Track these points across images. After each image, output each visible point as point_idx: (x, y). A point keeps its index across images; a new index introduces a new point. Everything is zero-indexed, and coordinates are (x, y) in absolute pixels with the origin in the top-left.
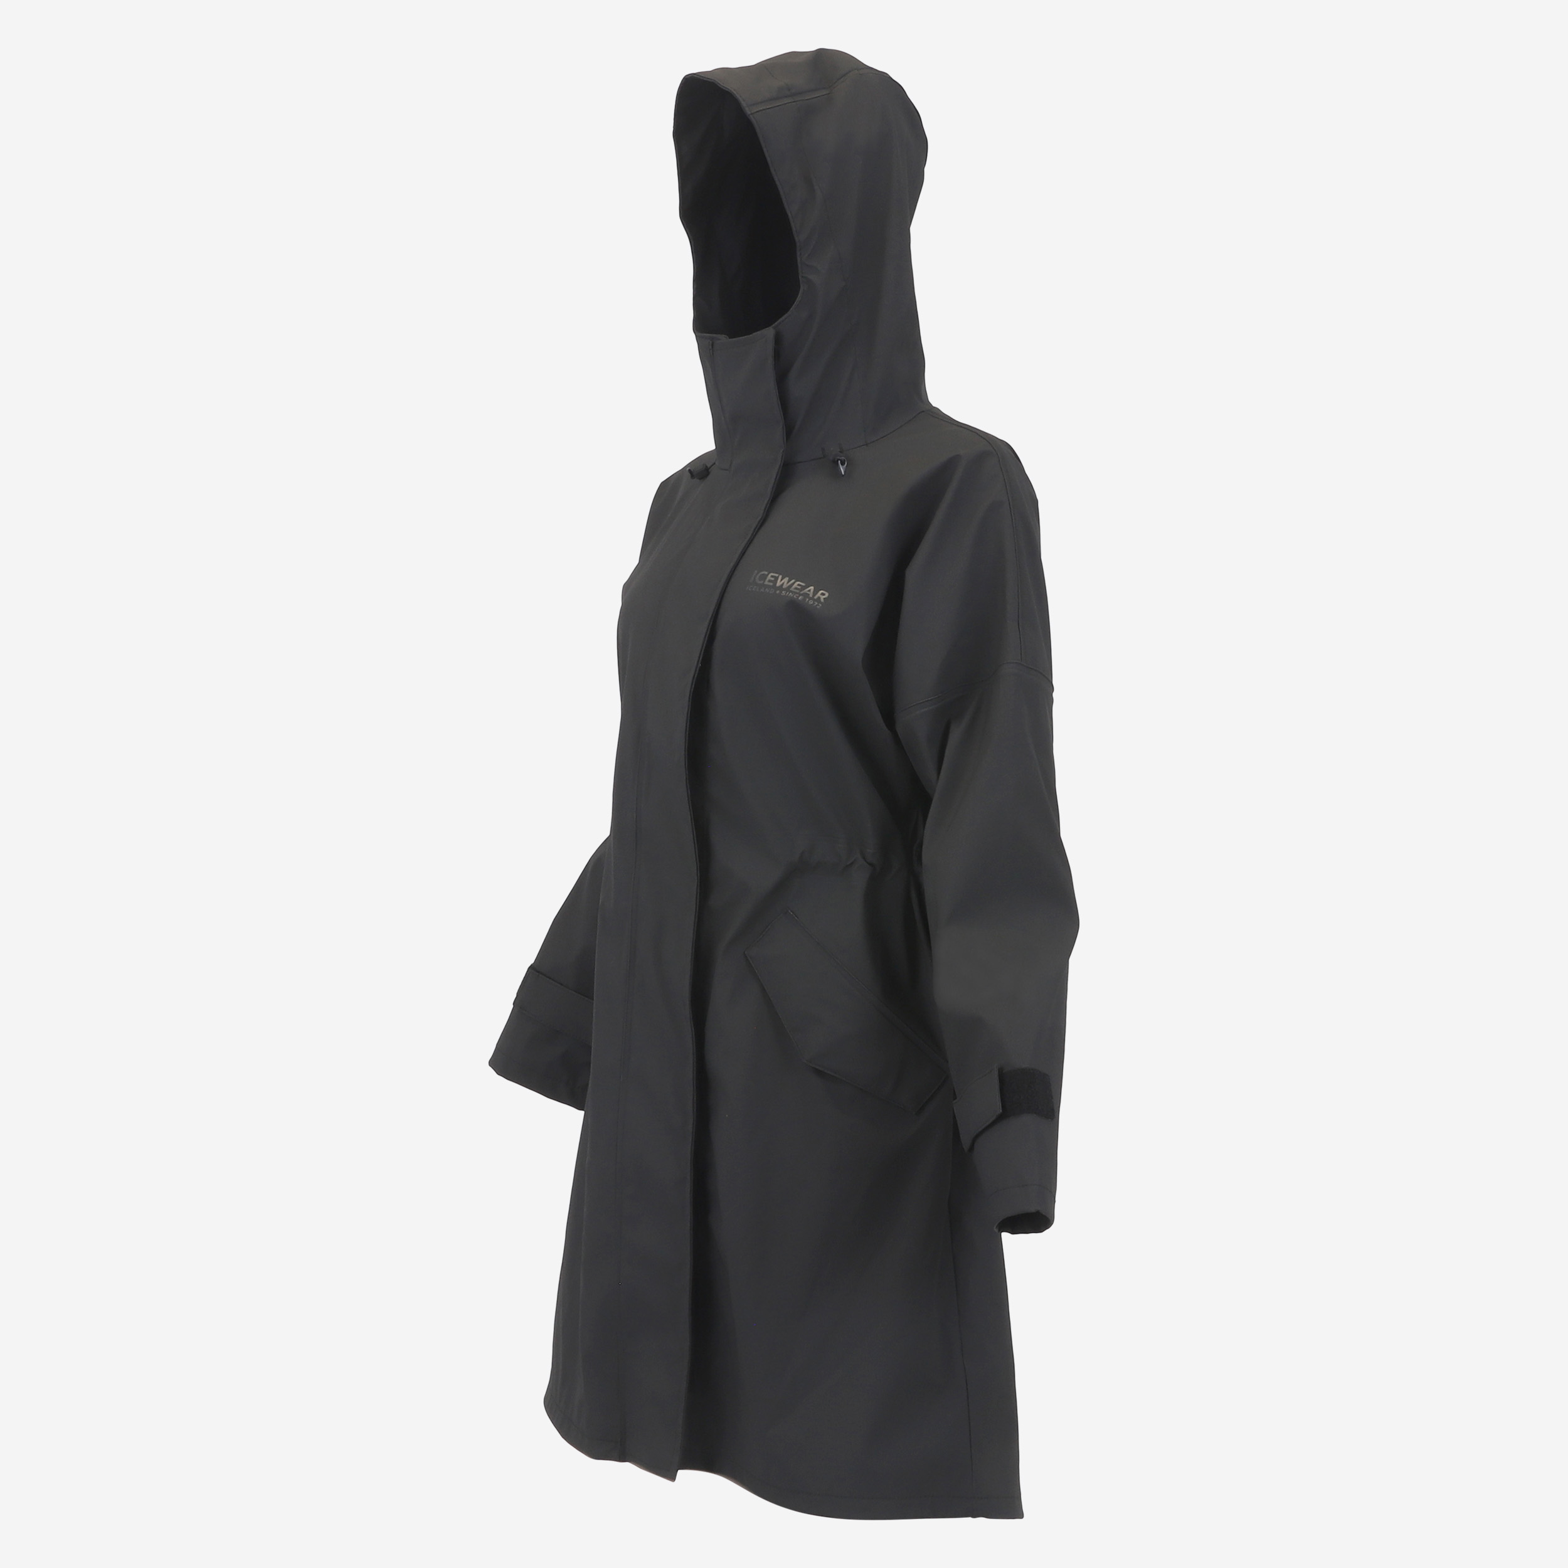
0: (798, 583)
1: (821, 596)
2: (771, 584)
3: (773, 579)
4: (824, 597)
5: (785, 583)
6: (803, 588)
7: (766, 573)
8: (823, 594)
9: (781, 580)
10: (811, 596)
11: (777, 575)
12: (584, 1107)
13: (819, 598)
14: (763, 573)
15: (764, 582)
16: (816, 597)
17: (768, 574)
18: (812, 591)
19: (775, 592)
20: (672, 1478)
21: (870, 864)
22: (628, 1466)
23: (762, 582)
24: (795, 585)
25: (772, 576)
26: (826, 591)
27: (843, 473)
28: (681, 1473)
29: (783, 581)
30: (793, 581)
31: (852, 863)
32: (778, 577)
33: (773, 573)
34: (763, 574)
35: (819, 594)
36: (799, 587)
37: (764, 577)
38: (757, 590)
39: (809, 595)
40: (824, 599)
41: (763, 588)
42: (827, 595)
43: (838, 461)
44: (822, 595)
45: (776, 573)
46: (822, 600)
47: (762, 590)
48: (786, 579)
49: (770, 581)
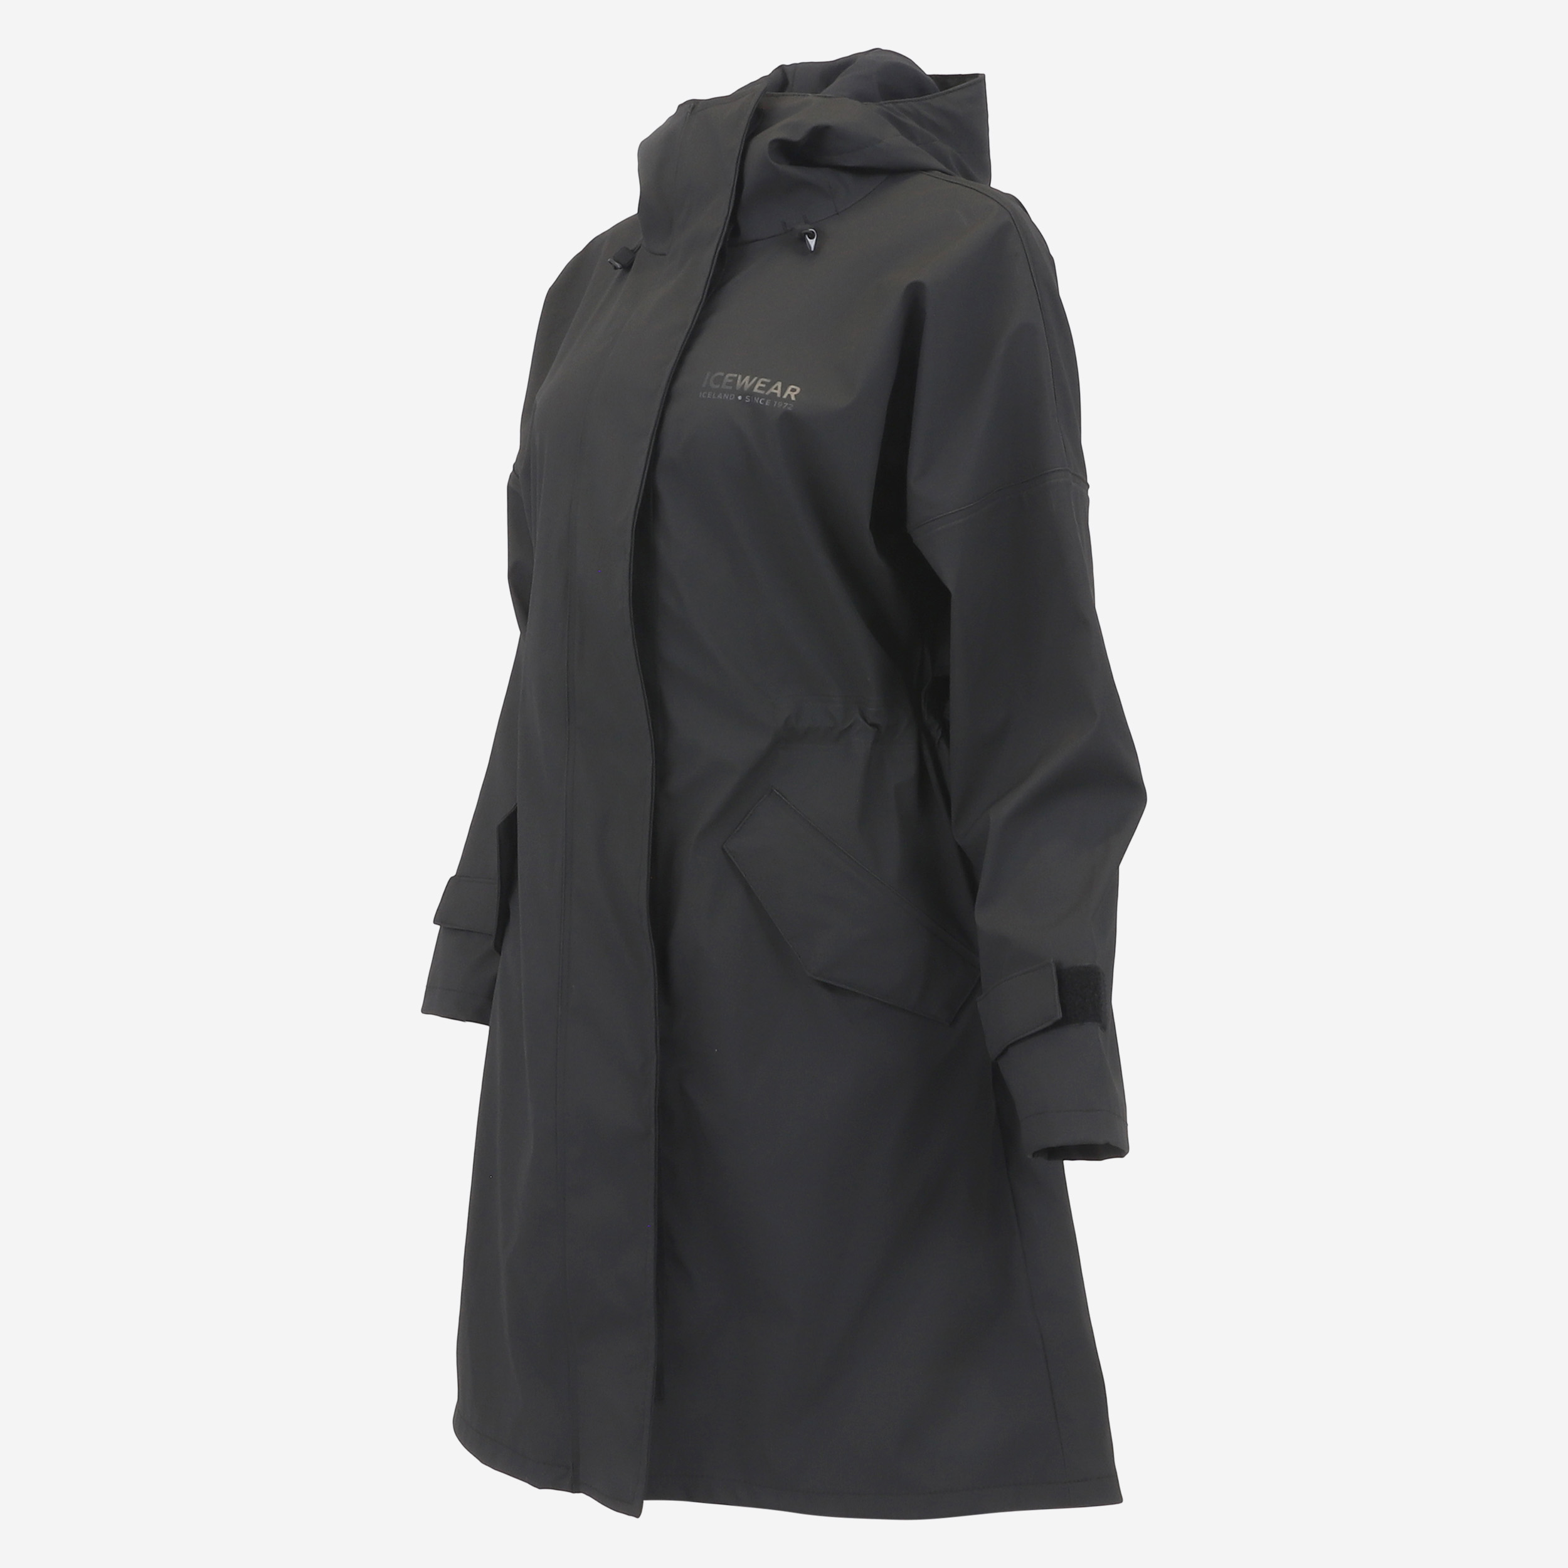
0: (762, 379)
1: (791, 393)
2: (731, 388)
3: (730, 381)
4: (795, 393)
5: (747, 382)
6: (769, 386)
7: (722, 374)
8: (793, 390)
9: (742, 380)
10: (779, 395)
11: (736, 375)
12: (489, 1021)
13: (789, 395)
14: (716, 375)
15: (721, 385)
16: (785, 396)
17: (725, 375)
18: (779, 388)
19: (736, 397)
20: (636, 1512)
21: (872, 725)
22: (581, 1497)
23: (718, 386)
24: (759, 384)
25: (730, 378)
26: (798, 386)
27: (812, 249)
28: (648, 1505)
29: (744, 381)
30: (756, 378)
31: (850, 726)
32: (737, 377)
33: (731, 373)
34: (719, 376)
35: (788, 392)
36: (764, 386)
37: (719, 380)
38: (714, 397)
39: (776, 394)
40: (795, 395)
41: (721, 394)
42: (798, 390)
43: (805, 236)
44: (793, 392)
45: (734, 373)
46: (793, 398)
47: (720, 396)
48: (747, 378)
49: (728, 384)
